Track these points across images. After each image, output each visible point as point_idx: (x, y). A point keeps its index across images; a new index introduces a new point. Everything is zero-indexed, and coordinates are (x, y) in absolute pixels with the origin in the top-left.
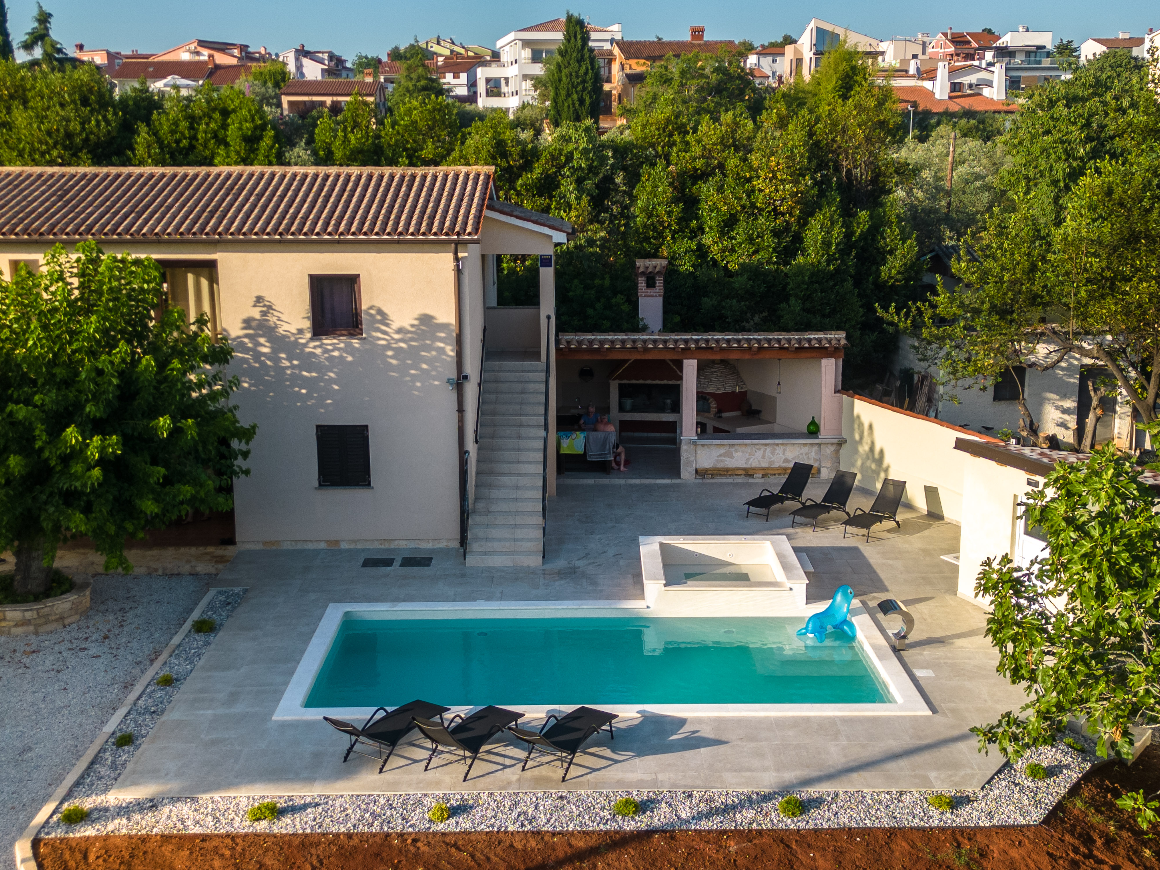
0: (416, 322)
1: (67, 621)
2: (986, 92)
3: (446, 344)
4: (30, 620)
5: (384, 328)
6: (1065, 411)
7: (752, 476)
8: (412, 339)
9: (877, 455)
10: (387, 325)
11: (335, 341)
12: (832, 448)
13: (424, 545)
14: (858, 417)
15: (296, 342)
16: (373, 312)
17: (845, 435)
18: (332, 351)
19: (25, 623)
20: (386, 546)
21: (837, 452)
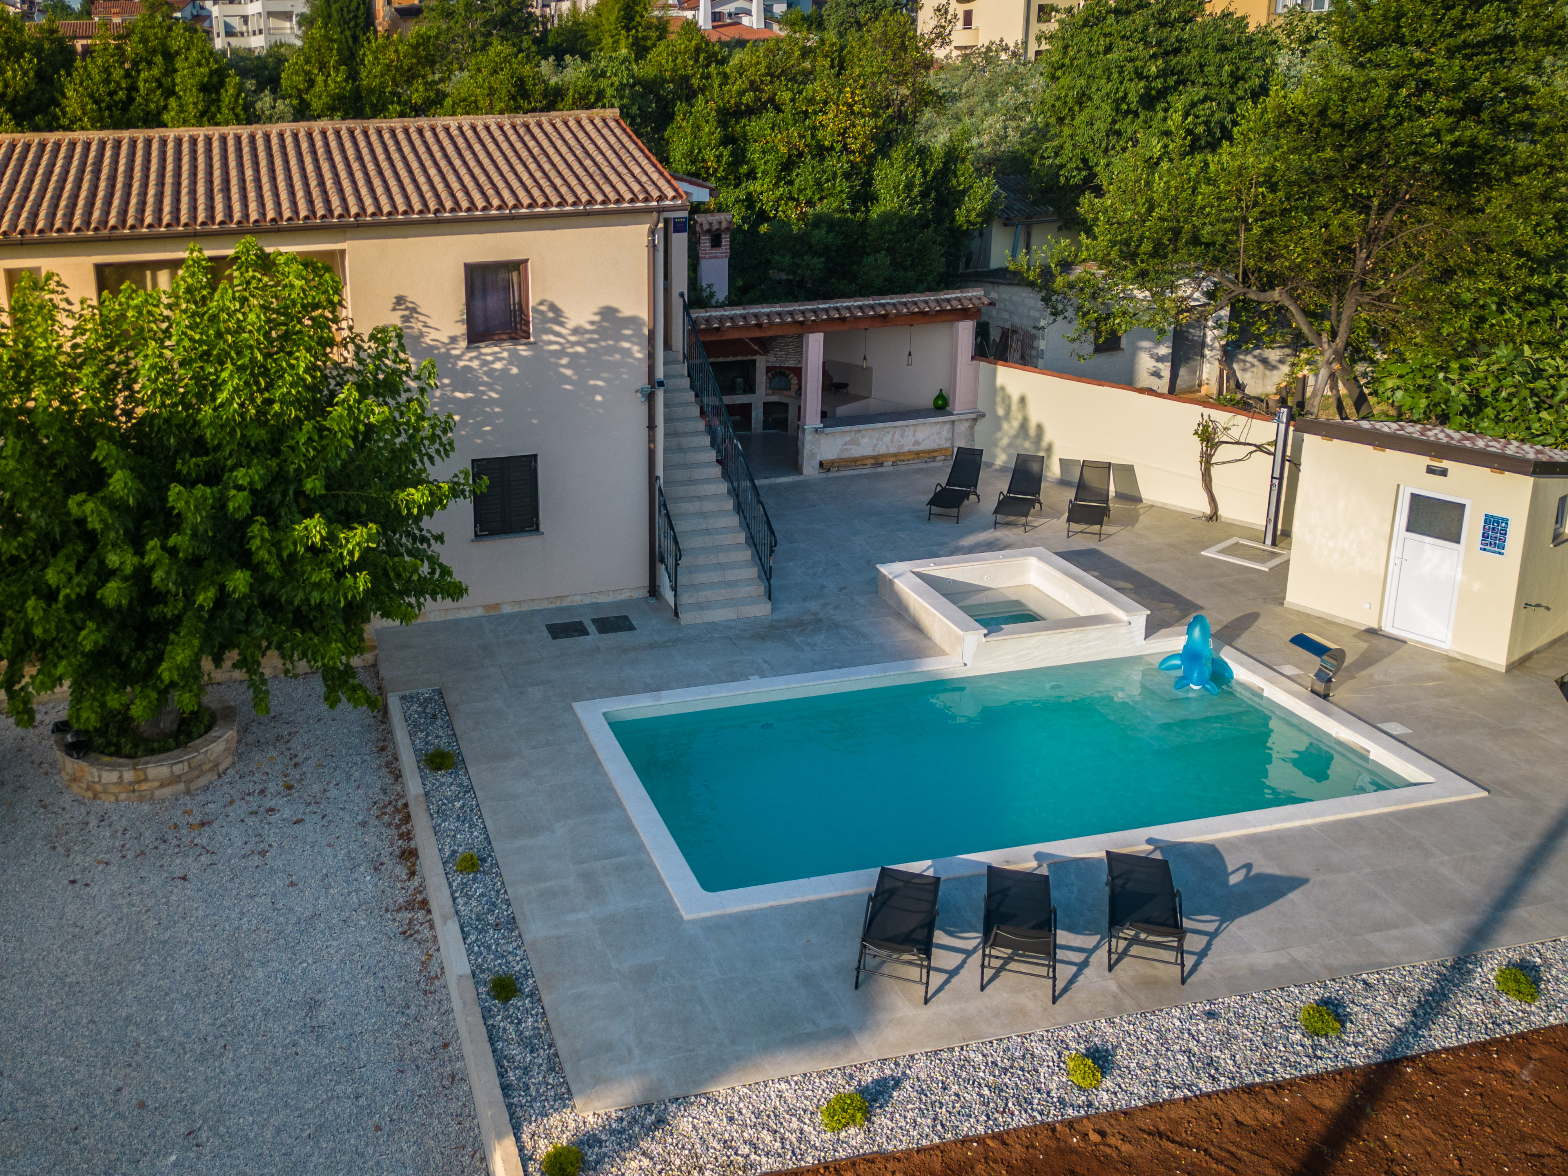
0: (597, 318)
1: (222, 768)
2: (745, 20)
3: (633, 343)
4: (179, 776)
5: (557, 328)
6: (1160, 359)
7: (881, 465)
8: (591, 341)
9: (1032, 431)
10: (562, 324)
11: (496, 349)
12: (967, 425)
13: (602, 599)
14: (1003, 389)
15: (448, 355)
16: (543, 308)
17: (981, 408)
18: (493, 362)
19: (175, 779)
20: (558, 604)
21: (972, 428)
